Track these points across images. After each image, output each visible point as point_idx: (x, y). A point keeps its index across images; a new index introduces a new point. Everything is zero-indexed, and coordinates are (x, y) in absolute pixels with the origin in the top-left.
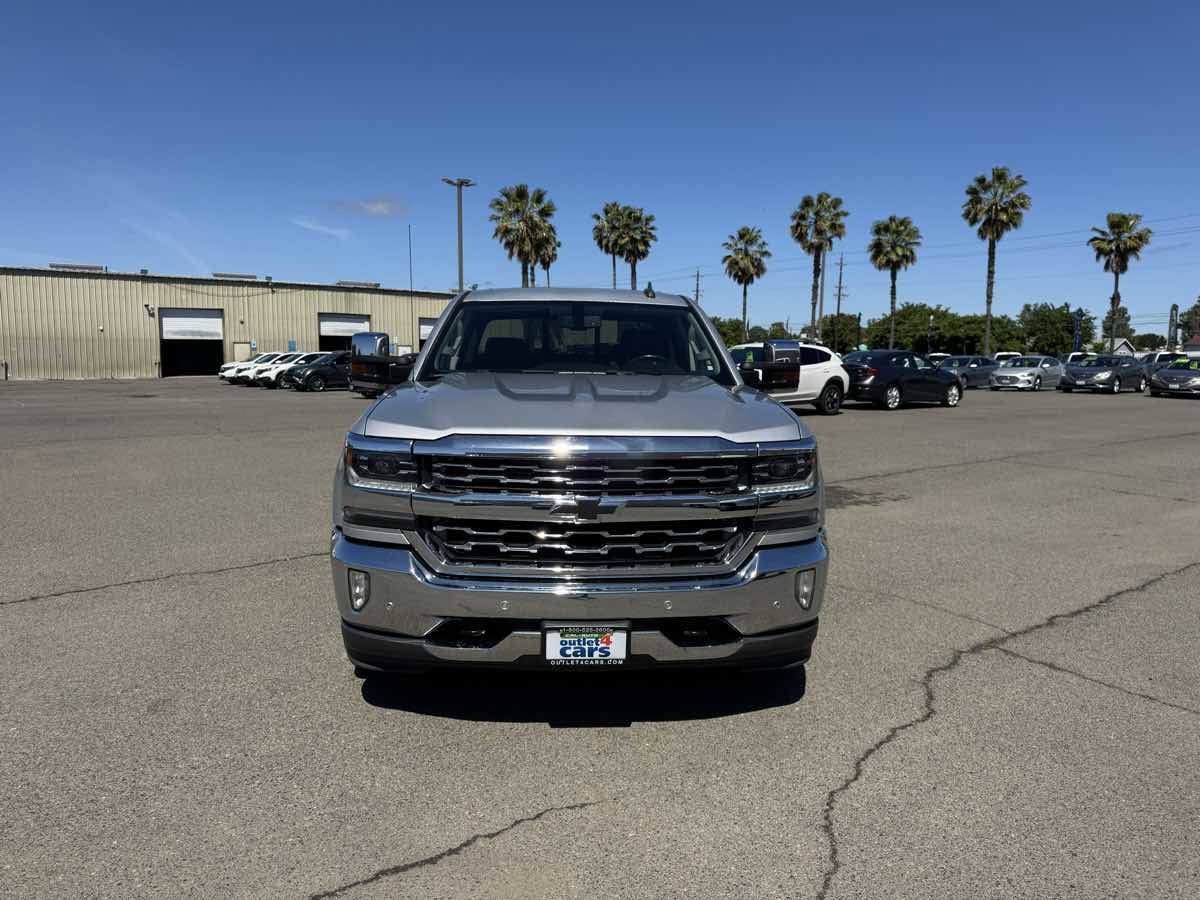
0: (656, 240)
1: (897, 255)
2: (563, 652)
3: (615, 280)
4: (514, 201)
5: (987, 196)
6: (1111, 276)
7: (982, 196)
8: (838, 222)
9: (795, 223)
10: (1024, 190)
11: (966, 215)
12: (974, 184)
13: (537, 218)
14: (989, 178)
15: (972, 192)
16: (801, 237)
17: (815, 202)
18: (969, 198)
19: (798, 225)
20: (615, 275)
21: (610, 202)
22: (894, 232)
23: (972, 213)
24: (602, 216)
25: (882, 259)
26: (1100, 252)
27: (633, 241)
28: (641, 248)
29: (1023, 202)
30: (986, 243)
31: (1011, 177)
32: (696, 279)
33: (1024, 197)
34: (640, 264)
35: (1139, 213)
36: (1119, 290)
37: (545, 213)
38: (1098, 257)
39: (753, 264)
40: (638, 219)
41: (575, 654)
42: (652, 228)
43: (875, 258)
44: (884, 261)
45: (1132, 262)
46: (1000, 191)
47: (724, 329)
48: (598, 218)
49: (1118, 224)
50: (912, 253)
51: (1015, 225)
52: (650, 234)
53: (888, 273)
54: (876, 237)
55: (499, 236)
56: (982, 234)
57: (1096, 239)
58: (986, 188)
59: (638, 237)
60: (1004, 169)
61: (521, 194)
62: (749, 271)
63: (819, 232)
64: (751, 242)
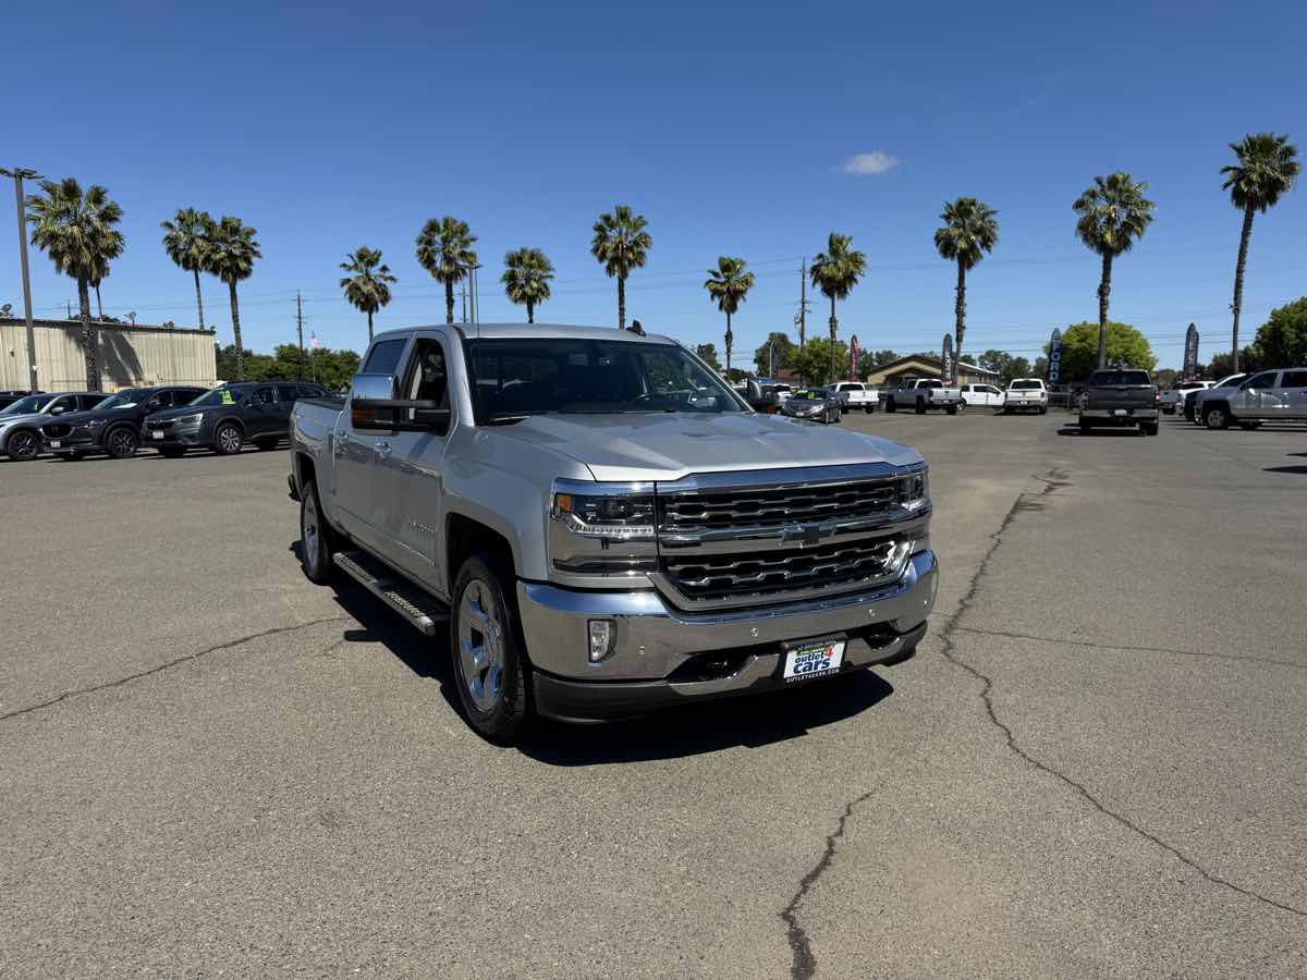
0: (260, 257)
1: (532, 288)
2: (796, 671)
3: (200, 302)
4: (62, 199)
5: (613, 234)
6: (724, 314)
7: (609, 233)
8: (468, 250)
9: (422, 246)
10: (644, 229)
11: (595, 250)
12: (600, 221)
13: (97, 223)
14: (614, 217)
15: (599, 228)
16: (429, 263)
17: (442, 227)
18: (596, 234)
19: (425, 250)
20: (199, 296)
21: (185, 208)
22: (527, 265)
23: (601, 249)
24: (176, 224)
25: (517, 292)
26: (715, 293)
27: (231, 255)
28: (243, 265)
29: (644, 240)
30: (615, 280)
31: (633, 217)
32: (297, 303)
33: (646, 236)
34: (241, 285)
35: (744, 259)
36: (731, 328)
37: (109, 216)
38: (712, 297)
39: (377, 290)
40: (235, 231)
41: (804, 670)
42: (255, 244)
43: (510, 290)
44: (519, 295)
45: (740, 303)
46: (624, 230)
47: (336, 363)
48: (169, 226)
49: (727, 267)
50: (545, 286)
51: (641, 265)
52: (252, 249)
53: (525, 306)
54: (510, 268)
55: (40, 241)
56: (610, 270)
57: (711, 281)
58: (612, 226)
59: (237, 252)
60: (626, 208)
61: (71, 190)
62: (373, 299)
63: (449, 260)
64: (371, 263)
